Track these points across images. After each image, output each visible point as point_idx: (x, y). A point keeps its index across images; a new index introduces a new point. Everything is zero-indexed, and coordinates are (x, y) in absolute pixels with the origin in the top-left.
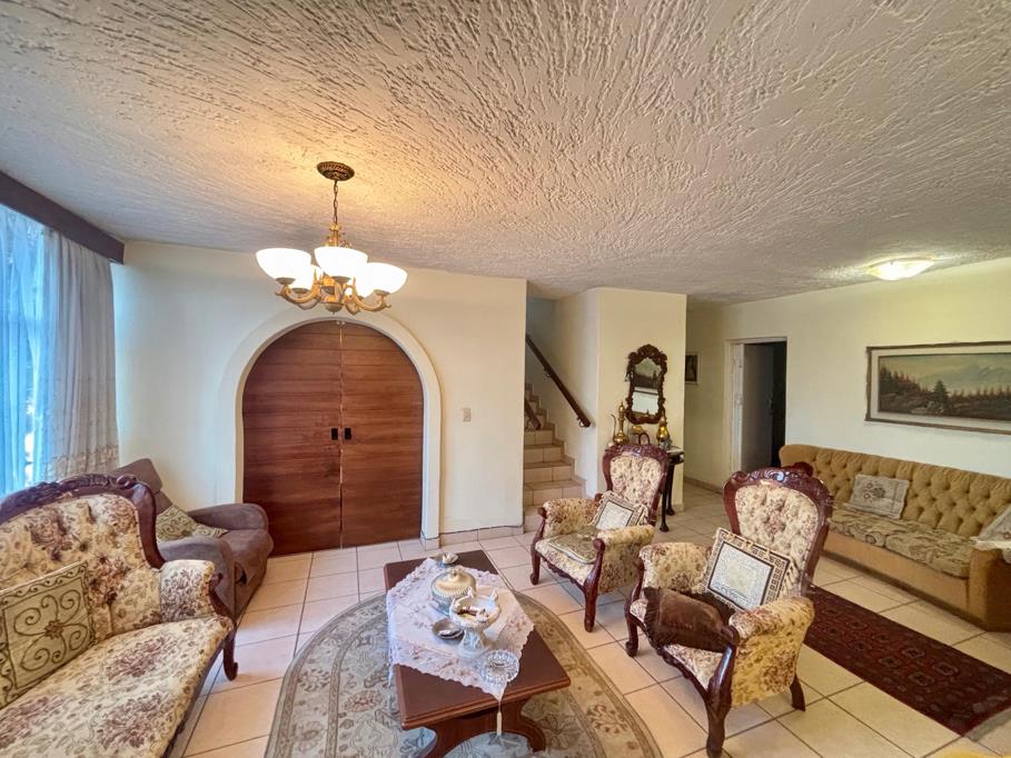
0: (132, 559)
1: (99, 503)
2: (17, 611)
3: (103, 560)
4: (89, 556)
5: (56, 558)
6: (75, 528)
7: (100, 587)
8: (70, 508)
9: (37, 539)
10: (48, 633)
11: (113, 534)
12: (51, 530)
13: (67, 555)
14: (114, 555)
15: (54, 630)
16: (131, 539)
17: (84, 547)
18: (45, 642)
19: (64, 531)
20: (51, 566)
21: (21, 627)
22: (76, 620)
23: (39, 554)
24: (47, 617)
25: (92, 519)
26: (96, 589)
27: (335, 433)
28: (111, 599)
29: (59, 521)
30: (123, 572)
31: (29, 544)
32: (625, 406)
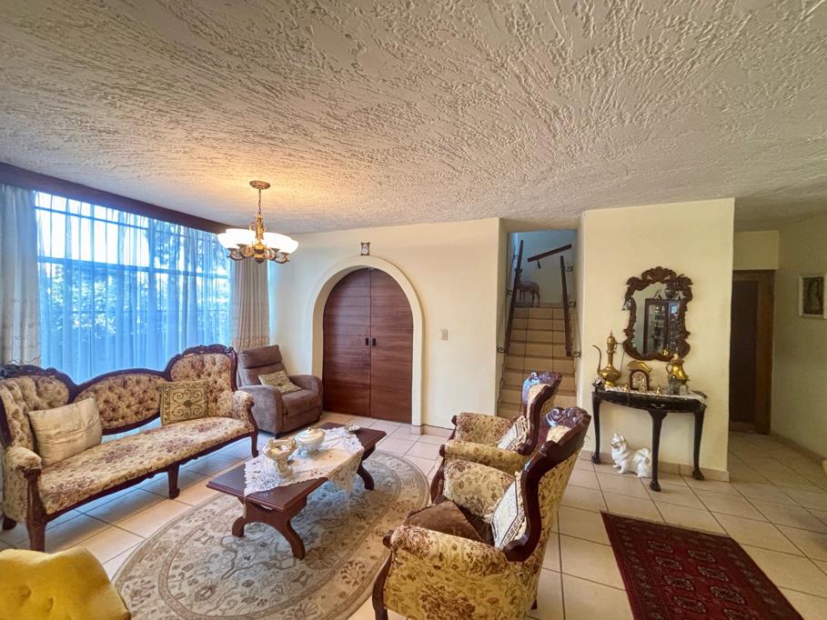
0: (225, 385)
1: (218, 357)
2: (175, 391)
3: (216, 382)
4: (210, 379)
5: (199, 376)
6: (207, 366)
7: (212, 394)
8: (208, 358)
9: (193, 367)
10: (185, 404)
11: (220, 372)
12: (198, 365)
13: (202, 376)
14: (219, 381)
15: (188, 404)
16: (226, 375)
17: (209, 375)
18: (183, 407)
19: (203, 365)
20: (196, 379)
21: (175, 398)
22: (199, 403)
23: (192, 373)
24: (186, 398)
25: (214, 364)
26: (211, 394)
27: (367, 341)
28: (216, 401)
29: (202, 361)
30: (222, 390)
31: (189, 368)
32: (621, 337)
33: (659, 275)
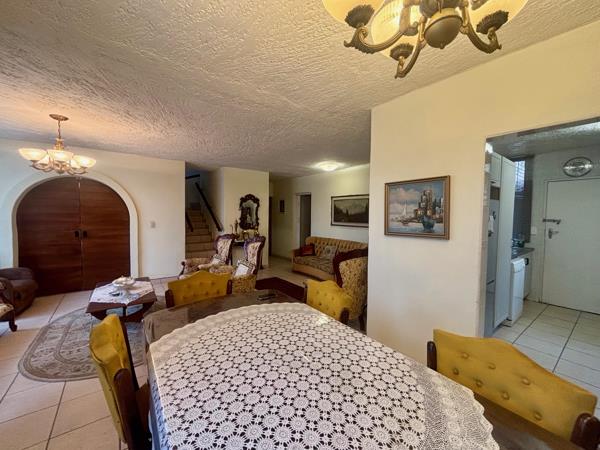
27: (77, 234)
32: (239, 221)
33: (250, 197)
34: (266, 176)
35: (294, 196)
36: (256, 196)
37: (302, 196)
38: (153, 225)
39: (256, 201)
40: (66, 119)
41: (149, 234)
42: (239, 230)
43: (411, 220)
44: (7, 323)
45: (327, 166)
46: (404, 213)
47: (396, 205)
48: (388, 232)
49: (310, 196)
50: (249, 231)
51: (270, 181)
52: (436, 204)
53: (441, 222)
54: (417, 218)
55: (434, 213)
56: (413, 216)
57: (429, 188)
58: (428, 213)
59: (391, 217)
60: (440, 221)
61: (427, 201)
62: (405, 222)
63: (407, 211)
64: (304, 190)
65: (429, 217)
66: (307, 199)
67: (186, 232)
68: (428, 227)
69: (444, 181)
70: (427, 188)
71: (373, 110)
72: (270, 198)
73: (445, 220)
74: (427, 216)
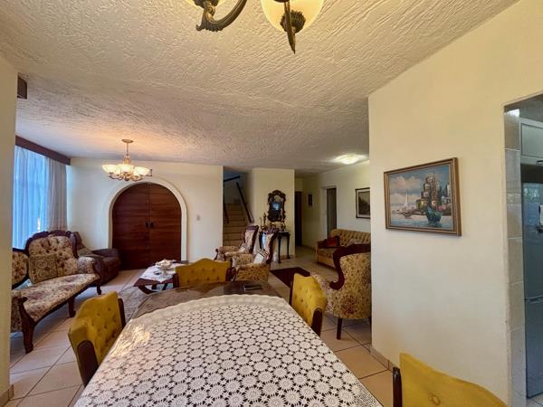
0: (69, 255)
1: (60, 238)
2: (37, 261)
3: (61, 254)
4: (57, 253)
6: (53, 244)
7: (60, 262)
11: (64, 247)
12: (46, 244)
13: (50, 251)
14: (64, 253)
15: (47, 269)
16: (69, 249)
17: (55, 250)
18: (44, 271)
19: (50, 245)
20: (46, 253)
21: (39, 266)
22: (53, 269)
24: (45, 266)
25: (58, 242)
28: (63, 266)
29: (49, 242)
30: (67, 259)
31: (40, 247)
32: (267, 215)
33: (277, 192)
34: (292, 173)
35: (321, 191)
36: (283, 191)
37: (328, 190)
38: (198, 218)
39: (283, 196)
40: (132, 142)
41: (195, 225)
42: (268, 222)
43: (413, 212)
44: (95, 288)
45: (346, 159)
46: (406, 204)
47: (396, 194)
48: (390, 226)
49: (335, 189)
50: (277, 223)
51: (296, 177)
52: (442, 193)
53: (449, 214)
54: (420, 210)
55: (440, 202)
56: (415, 207)
57: (432, 174)
58: (433, 203)
59: (393, 208)
60: (447, 213)
61: (431, 190)
62: (408, 214)
63: (409, 202)
64: (330, 185)
65: (434, 209)
66: (332, 192)
67: (224, 223)
68: (434, 220)
69: (449, 166)
70: (430, 174)
71: (371, 98)
72: (296, 193)
73: (454, 211)
74: (431, 207)
